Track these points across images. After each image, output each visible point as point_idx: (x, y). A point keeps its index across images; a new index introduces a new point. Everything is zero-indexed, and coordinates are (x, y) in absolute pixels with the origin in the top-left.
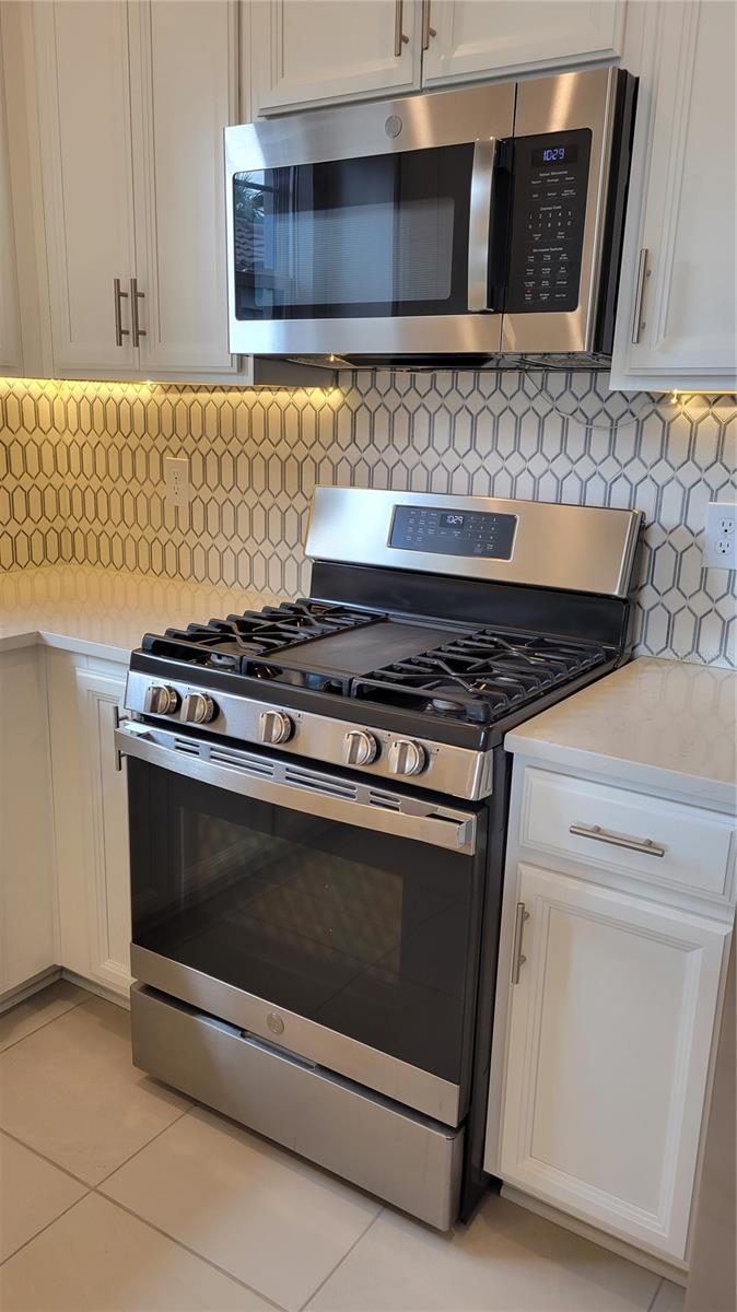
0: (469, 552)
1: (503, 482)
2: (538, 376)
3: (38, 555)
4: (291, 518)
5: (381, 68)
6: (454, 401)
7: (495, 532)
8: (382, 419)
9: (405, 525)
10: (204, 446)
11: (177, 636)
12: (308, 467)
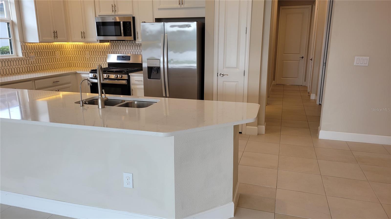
0: (126, 60)
1: (132, 53)
2: (131, 41)
4: (104, 58)
5: (110, 13)
6: (123, 44)
7: (128, 58)
8: (115, 46)
9: (119, 58)
10: (91, 50)
12: (106, 52)
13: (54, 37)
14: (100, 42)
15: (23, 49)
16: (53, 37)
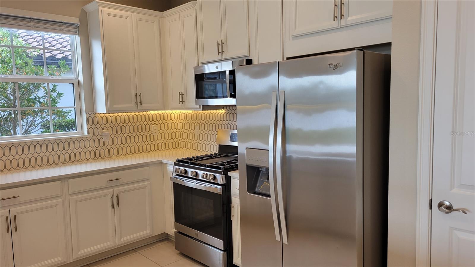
3: (171, 147)
10: (202, 122)
11: (183, 159)
13: (137, 103)
14: (203, 110)
15: (91, 123)
16: (134, 103)
